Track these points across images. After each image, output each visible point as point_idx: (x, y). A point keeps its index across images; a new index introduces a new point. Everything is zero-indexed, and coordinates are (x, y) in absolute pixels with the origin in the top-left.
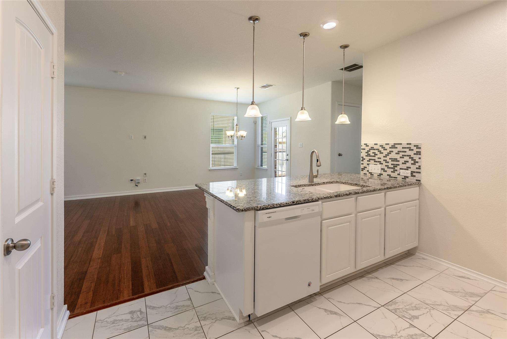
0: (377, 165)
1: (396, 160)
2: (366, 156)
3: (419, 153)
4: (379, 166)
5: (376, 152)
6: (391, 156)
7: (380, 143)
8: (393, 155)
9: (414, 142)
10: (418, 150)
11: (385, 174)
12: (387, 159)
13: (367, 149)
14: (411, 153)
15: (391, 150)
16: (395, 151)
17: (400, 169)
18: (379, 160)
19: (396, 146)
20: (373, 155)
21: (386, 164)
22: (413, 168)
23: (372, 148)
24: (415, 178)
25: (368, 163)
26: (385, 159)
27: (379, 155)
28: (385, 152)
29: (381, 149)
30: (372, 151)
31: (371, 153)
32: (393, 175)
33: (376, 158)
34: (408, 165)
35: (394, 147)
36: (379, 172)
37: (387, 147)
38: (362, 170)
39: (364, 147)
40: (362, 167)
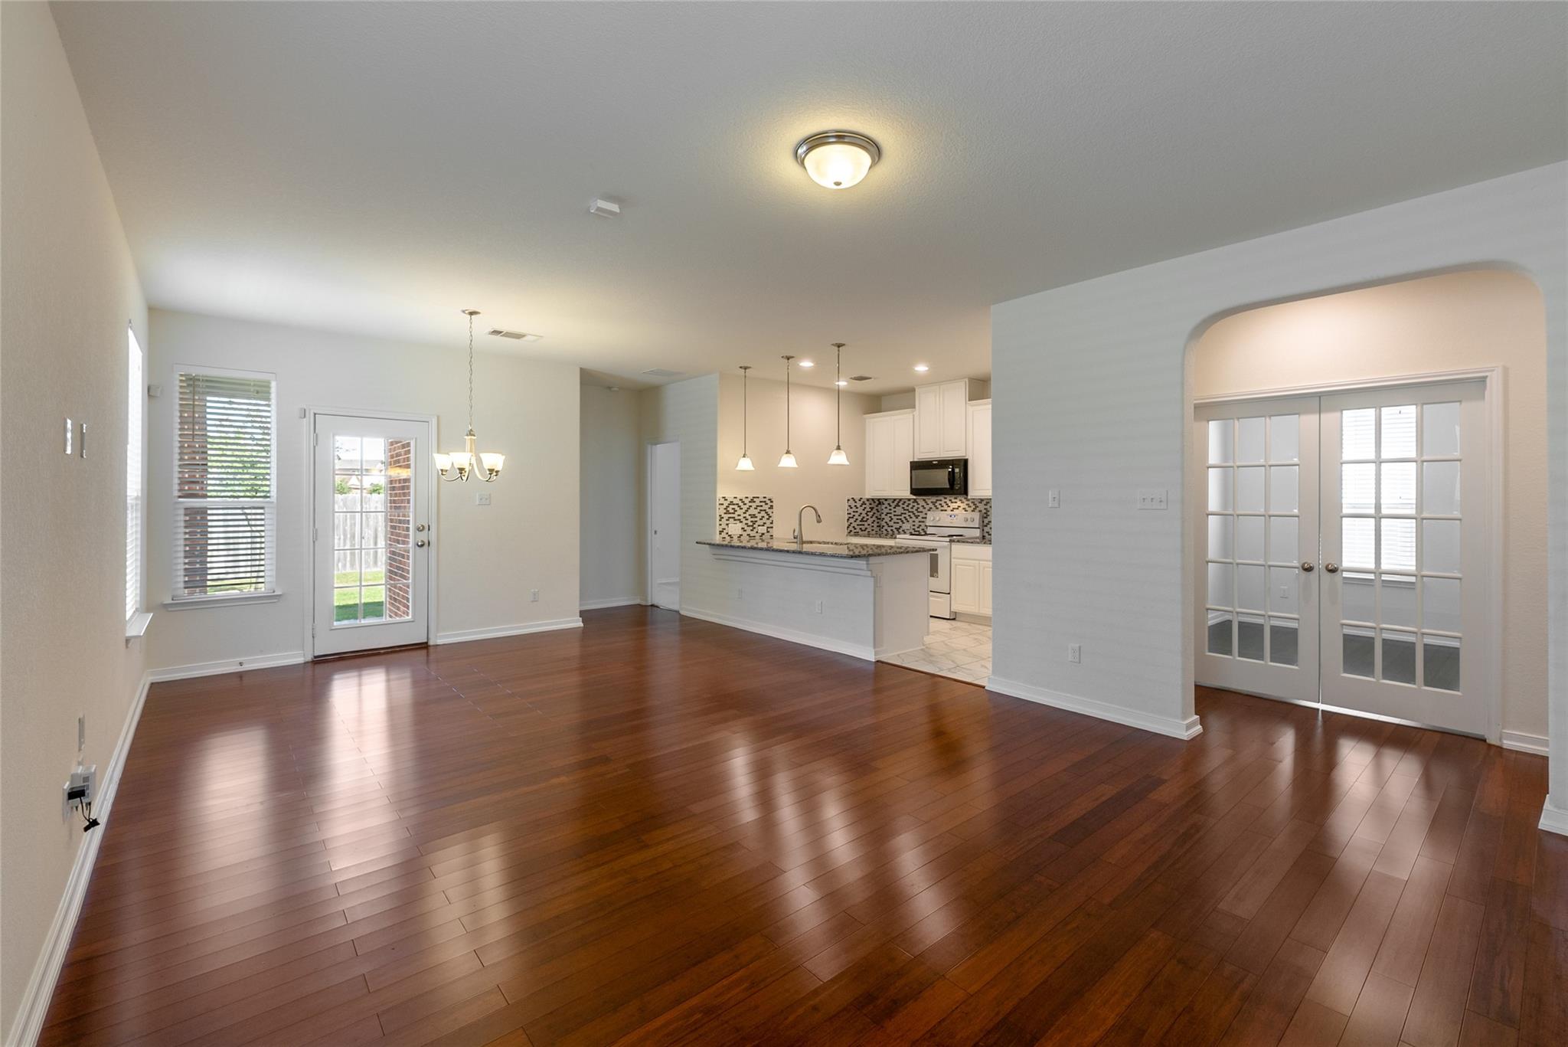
0: (736, 523)
1: (753, 516)
2: (725, 513)
3: (771, 507)
4: (740, 525)
5: (736, 507)
6: (750, 512)
7: (739, 497)
8: (752, 511)
9: (768, 497)
10: (771, 504)
11: (745, 534)
12: (747, 515)
13: (726, 504)
14: (766, 507)
15: (750, 504)
16: (754, 505)
17: (759, 526)
18: (739, 518)
19: (755, 500)
20: (733, 511)
21: (746, 522)
22: (768, 524)
23: (732, 503)
24: (769, 534)
25: (728, 522)
26: (745, 515)
27: (739, 512)
28: (745, 508)
29: (741, 504)
30: (731, 506)
31: (730, 509)
32: (753, 534)
33: (735, 516)
34: (764, 520)
35: (752, 501)
36: (740, 532)
37: (746, 501)
38: (718, 533)
39: (722, 501)
40: (719, 529)
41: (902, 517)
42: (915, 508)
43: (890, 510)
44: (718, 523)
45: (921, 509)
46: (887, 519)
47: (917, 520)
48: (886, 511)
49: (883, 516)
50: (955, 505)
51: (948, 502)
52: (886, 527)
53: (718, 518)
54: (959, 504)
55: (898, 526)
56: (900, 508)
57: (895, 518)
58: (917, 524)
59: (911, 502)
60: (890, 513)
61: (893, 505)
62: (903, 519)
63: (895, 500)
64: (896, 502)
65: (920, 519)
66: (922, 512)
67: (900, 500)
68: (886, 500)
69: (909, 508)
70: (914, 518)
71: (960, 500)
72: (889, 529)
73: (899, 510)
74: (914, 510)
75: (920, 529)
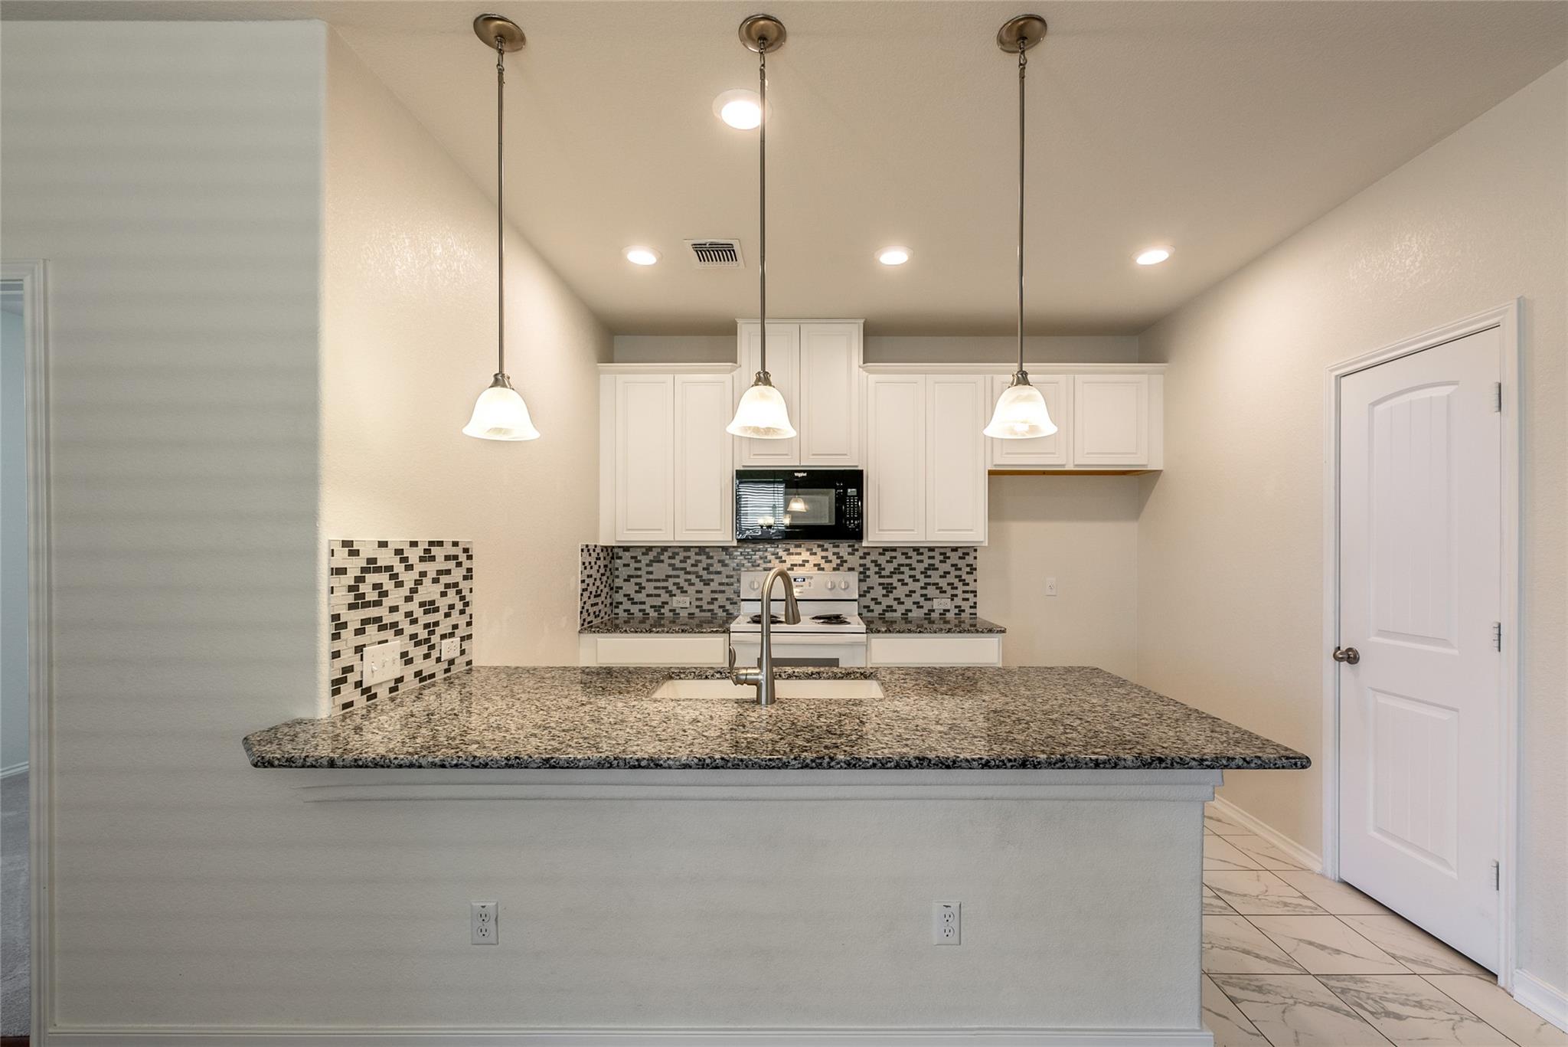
0: (387, 641)
1: (430, 607)
2: (351, 607)
3: (469, 576)
4: (397, 645)
5: (383, 578)
6: (420, 597)
7: (392, 539)
8: (429, 591)
10: (471, 563)
11: (407, 673)
12: (413, 605)
13: (354, 566)
14: (458, 575)
15: (423, 566)
16: (431, 568)
17: (443, 637)
18: (393, 616)
20: (374, 594)
21: (412, 629)
22: (462, 631)
23: (369, 563)
25: (360, 640)
26: (407, 606)
27: (394, 595)
28: (409, 579)
29: (399, 568)
30: (372, 578)
31: (365, 588)
32: (428, 667)
33: (381, 611)
34: (454, 617)
35: (427, 555)
36: (397, 669)
37: (413, 555)
38: (325, 688)
39: (342, 558)
40: (326, 672)
41: (670, 584)
42: (701, 566)
43: (639, 569)
44: (325, 645)
45: (717, 567)
46: (630, 588)
47: (707, 590)
48: (624, 572)
49: (619, 582)
50: (798, 559)
51: (781, 553)
52: (627, 605)
53: (326, 628)
54: (805, 555)
55: (657, 602)
56: (665, 566)
57: (650, 588)
58: (707, 595)
59: (692, 554)
60: (640, 576)
61: (645, 560)
62: (673, 588)
63: (650, 549)
64: (652, 555)
65: (714, 586)
66: (719, 573)
67: (665, 549)
68: (626, 549)
69: (688, 565)
70: (699, 586)
71: (808, 550)
72: (635, 609)
73: (660, 570)
74: (699, 569)
75: (715, 607)
